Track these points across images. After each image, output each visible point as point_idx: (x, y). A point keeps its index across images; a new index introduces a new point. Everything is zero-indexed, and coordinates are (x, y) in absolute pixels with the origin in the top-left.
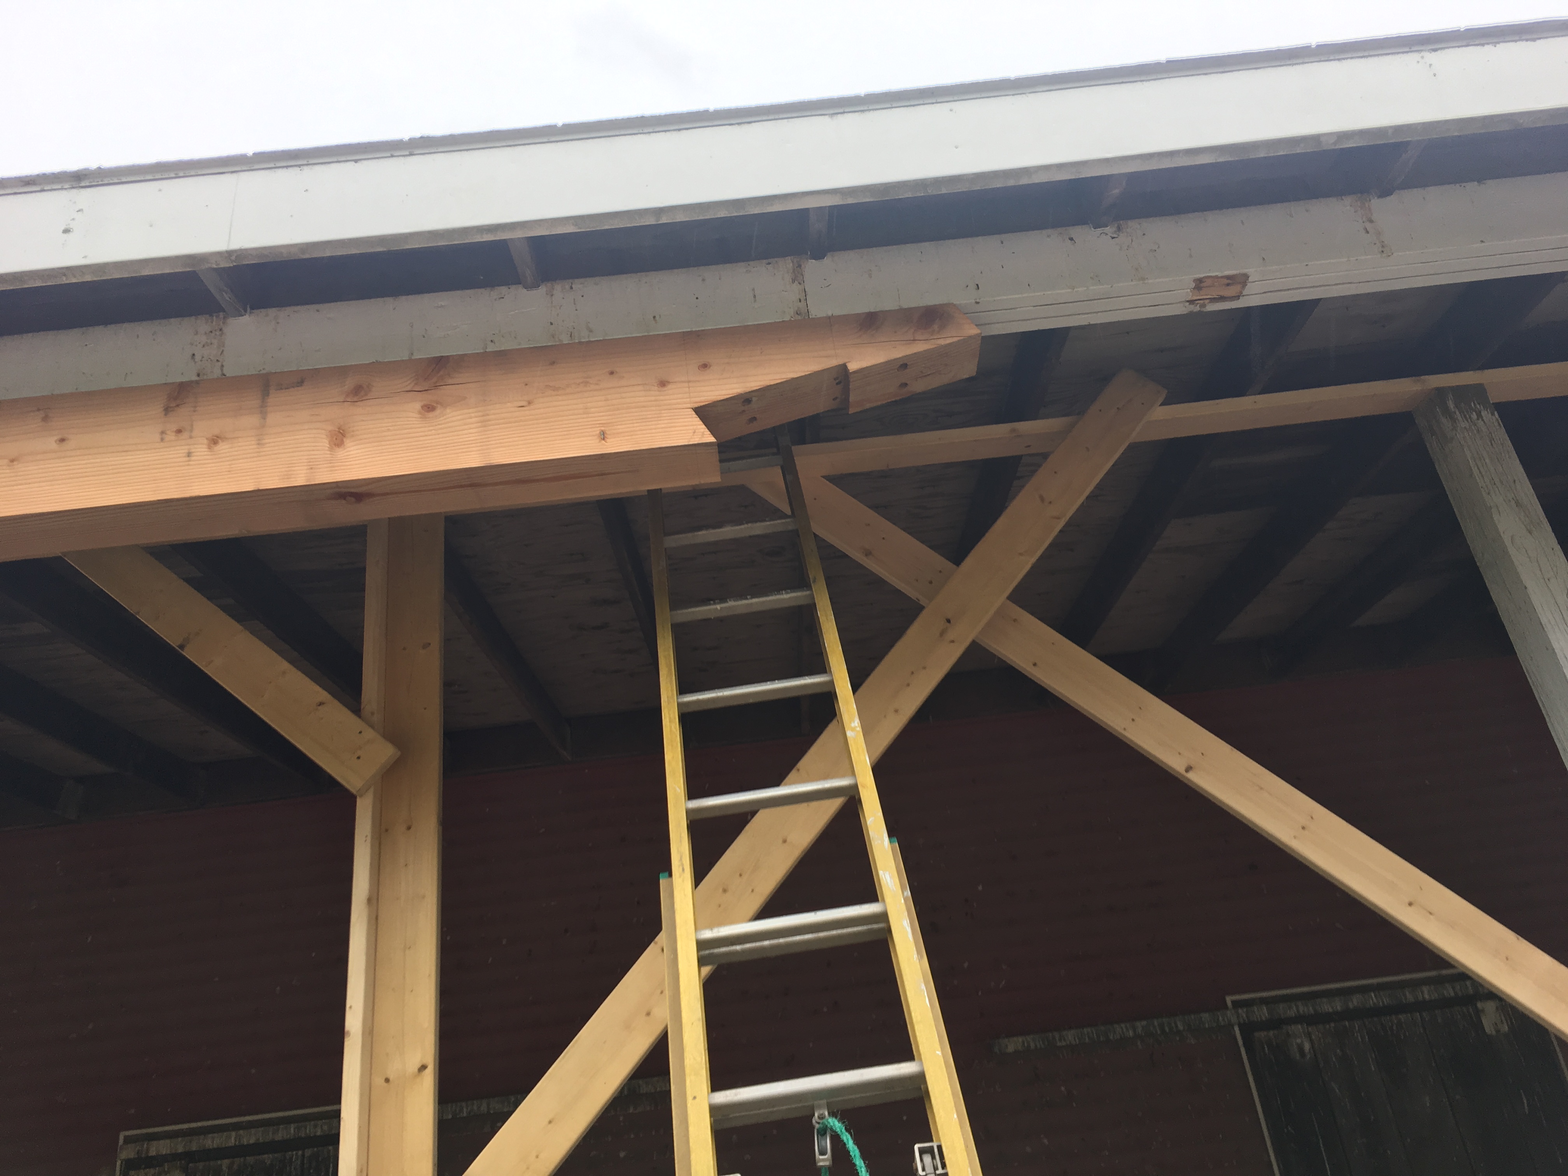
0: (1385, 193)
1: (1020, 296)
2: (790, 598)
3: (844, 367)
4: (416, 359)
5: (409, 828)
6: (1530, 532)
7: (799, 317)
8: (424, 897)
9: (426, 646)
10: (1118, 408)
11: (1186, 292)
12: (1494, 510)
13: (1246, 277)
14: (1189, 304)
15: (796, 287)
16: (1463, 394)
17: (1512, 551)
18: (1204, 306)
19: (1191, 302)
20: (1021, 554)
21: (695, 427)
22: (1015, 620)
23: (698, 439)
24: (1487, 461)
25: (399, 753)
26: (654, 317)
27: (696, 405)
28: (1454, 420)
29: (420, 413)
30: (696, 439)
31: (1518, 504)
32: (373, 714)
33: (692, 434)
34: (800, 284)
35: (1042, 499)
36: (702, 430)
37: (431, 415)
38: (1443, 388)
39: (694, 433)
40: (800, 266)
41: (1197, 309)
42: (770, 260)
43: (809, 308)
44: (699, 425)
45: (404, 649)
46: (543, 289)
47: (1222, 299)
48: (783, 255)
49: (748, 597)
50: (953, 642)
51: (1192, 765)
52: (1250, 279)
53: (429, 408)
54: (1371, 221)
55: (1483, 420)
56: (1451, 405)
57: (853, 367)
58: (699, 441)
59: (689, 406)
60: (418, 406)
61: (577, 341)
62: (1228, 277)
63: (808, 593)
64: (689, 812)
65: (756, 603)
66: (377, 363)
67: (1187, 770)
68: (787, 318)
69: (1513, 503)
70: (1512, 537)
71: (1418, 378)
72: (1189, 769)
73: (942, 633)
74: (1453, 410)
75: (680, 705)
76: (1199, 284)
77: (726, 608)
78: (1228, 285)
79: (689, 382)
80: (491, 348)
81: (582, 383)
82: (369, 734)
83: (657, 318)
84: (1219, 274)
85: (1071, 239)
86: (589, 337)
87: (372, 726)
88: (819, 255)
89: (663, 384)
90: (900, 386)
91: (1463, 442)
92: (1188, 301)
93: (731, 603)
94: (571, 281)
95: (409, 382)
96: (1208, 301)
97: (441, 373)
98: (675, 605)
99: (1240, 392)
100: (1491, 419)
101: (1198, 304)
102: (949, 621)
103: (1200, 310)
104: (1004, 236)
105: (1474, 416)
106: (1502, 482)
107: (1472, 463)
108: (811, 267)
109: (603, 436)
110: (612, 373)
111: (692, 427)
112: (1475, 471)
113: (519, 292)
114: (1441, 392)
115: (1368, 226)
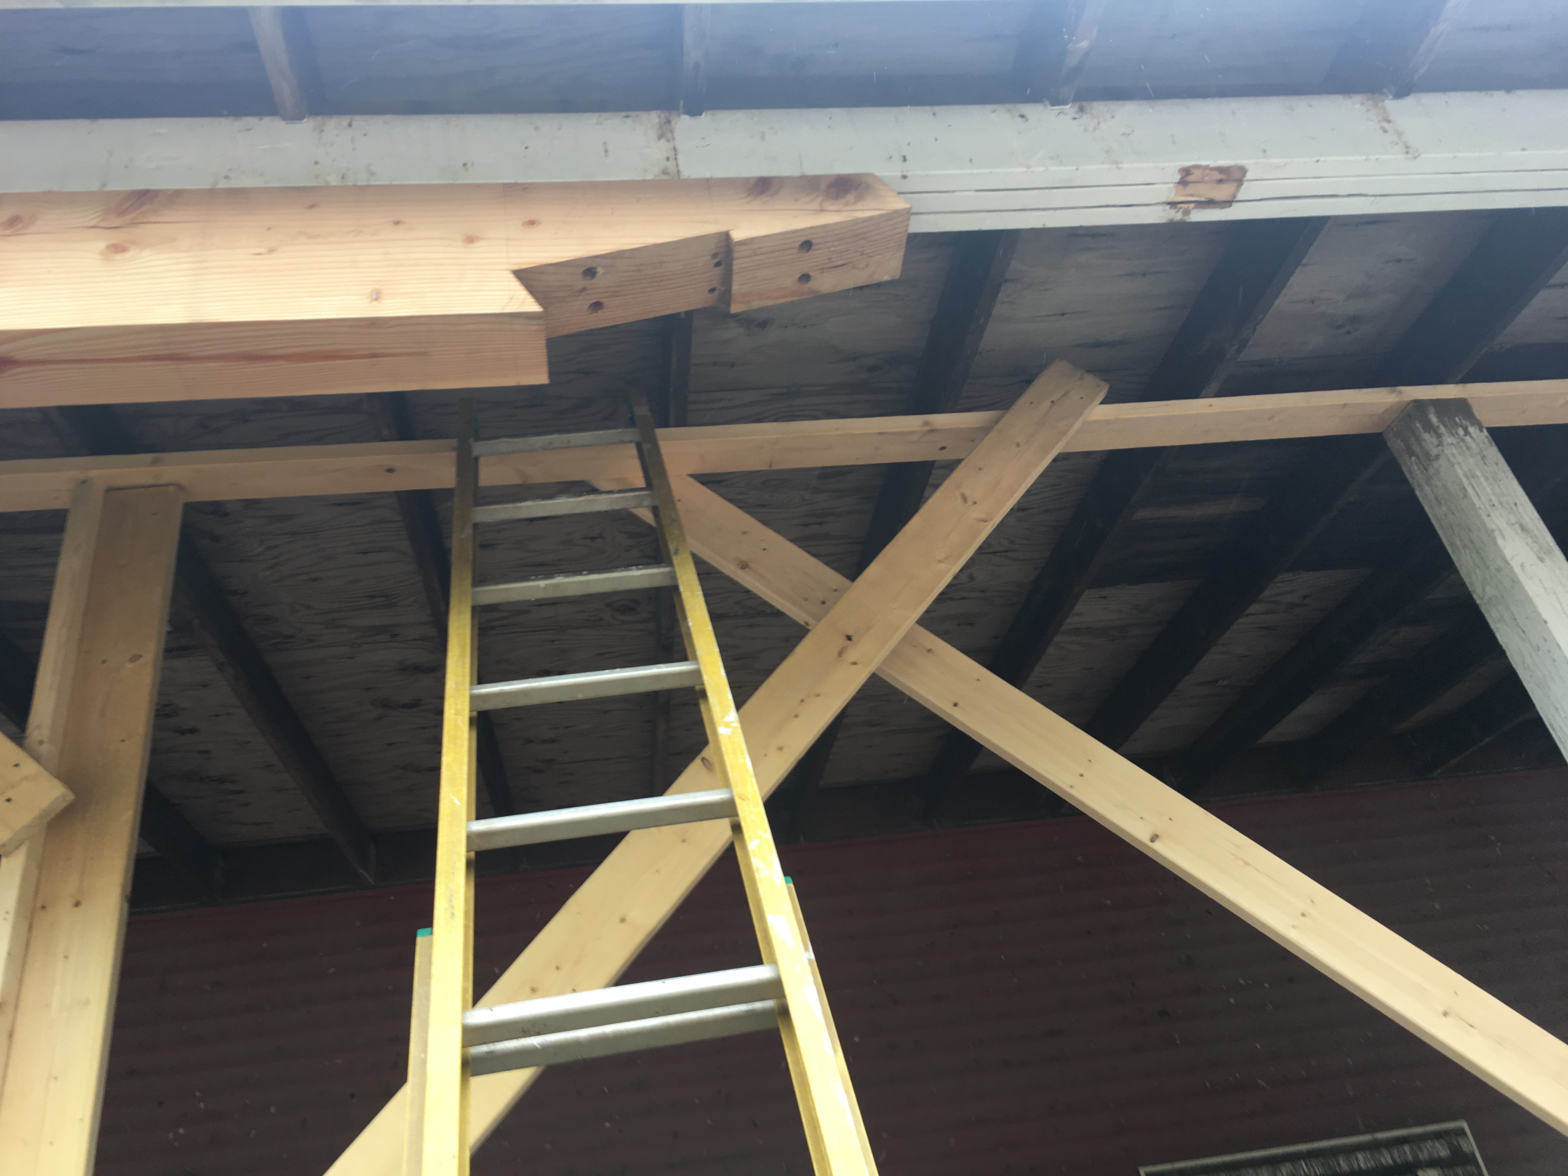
0: (1400, 94)
1: (959, 172)
2: (641, 576)
3: (726, 236)
4: (109, 192)
5: (77, 904)
6: (1541, 560)
7: (666, 177)
8: (87, 1003)
9: (134, 659)
10: (1052, 402)
11: (1167, 191)
12: (1497, 534)
13: (1243, 170)
14: (1171, 207)
15: (662, 143)
16: (1443, 407)
17: (1523, 579)
18: (1187, 212)
19: (1173, 204)
20: (940, 561)
21: (512, 293)
22: (929, 651)
23: (516, 307)
24: (1482, 480)
25: (71, 797)
26: (465, 165)
27: (516, 268)
28: (1439, 436)
29: (102, 253)
30: (513, 307)
31: (1523, 528)
32: (41, 742)
33: (508, 301)
34: (668, 141)
35: (965, 499)
36: (523, 297)
37: (119, 256)
38: (1421, 401)
39: (511, 299)
40: (669, 122)
41: (1177, 216)
42: (629, 113)
43: (679, 168)
44: (519, 290)
45: (104, 662)
46: (308, 124)
47: (1210, 203)
48: (647, 107)
49: (585, 573)
50: (855, 663)
51: (1158, 834)
52: (1249, 176)
53: (118, 249)
54: (1389, 121)
55: (1471, 437)
56: (1434, 419)
57: (737, 235)
58: (517, 309)
59: (506, 267)
60: (102, 245)
61: (350, 184)
62: (1221, 170)
63: (666, 570)
64: (471, 838)
65: (595, 580)
66: (50, 193)
67: (1152, 840)
68: (649, 177)
69: (1517, 526)
70: (1522, 565)
71: (1393, 388)
72: (1154, 838)
73: (841, 653)
74: (1437, 424)
75: (473, 698)
76: (1186, 176)
77: (551, 585)
78: (1220, 181)
79: (508, 239)
80: (223, 185)
81: (353, 231)
82: (30, 767)
83: (469, 165)
84: (1212, 164)
85: (1022, 116)
86: (368, 180)
87: (38, 759)
88: (694, 111)
89: (470, 240)
90: (800, 278)
91: (1452, 459)
92: (1168, 203)
93: (559, 580)
94: (350, 117)
95: (94, 216)
96: (1192, 205)
97: (144, 208)
98: (479, 580)
99: (1192, 392)
100: (1479, 438)
101: (1181, 208)
102: (849, 638)
103: (1181, 219)
104: (936, 109)
105: (1461, 432)
106: (1501, 503)
107: (1466, 483)
108: (683, 123)
109: (376, 296)
110: (397, 223)
111: (507, 293)
112: (1470, 490)
113: (274, 125)
114: (1420, 406)
115: (1385, 125)
